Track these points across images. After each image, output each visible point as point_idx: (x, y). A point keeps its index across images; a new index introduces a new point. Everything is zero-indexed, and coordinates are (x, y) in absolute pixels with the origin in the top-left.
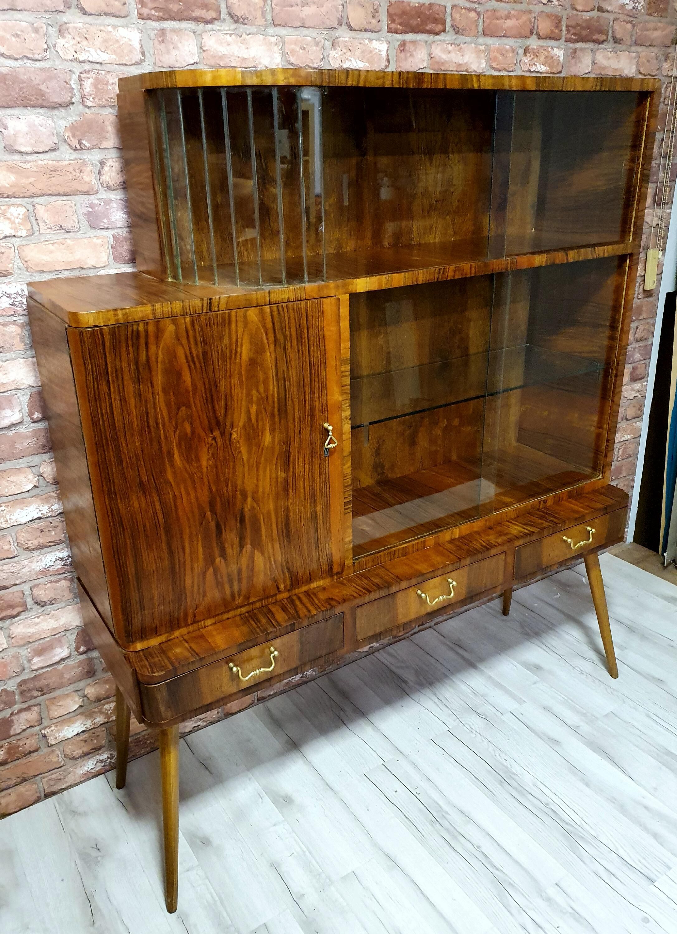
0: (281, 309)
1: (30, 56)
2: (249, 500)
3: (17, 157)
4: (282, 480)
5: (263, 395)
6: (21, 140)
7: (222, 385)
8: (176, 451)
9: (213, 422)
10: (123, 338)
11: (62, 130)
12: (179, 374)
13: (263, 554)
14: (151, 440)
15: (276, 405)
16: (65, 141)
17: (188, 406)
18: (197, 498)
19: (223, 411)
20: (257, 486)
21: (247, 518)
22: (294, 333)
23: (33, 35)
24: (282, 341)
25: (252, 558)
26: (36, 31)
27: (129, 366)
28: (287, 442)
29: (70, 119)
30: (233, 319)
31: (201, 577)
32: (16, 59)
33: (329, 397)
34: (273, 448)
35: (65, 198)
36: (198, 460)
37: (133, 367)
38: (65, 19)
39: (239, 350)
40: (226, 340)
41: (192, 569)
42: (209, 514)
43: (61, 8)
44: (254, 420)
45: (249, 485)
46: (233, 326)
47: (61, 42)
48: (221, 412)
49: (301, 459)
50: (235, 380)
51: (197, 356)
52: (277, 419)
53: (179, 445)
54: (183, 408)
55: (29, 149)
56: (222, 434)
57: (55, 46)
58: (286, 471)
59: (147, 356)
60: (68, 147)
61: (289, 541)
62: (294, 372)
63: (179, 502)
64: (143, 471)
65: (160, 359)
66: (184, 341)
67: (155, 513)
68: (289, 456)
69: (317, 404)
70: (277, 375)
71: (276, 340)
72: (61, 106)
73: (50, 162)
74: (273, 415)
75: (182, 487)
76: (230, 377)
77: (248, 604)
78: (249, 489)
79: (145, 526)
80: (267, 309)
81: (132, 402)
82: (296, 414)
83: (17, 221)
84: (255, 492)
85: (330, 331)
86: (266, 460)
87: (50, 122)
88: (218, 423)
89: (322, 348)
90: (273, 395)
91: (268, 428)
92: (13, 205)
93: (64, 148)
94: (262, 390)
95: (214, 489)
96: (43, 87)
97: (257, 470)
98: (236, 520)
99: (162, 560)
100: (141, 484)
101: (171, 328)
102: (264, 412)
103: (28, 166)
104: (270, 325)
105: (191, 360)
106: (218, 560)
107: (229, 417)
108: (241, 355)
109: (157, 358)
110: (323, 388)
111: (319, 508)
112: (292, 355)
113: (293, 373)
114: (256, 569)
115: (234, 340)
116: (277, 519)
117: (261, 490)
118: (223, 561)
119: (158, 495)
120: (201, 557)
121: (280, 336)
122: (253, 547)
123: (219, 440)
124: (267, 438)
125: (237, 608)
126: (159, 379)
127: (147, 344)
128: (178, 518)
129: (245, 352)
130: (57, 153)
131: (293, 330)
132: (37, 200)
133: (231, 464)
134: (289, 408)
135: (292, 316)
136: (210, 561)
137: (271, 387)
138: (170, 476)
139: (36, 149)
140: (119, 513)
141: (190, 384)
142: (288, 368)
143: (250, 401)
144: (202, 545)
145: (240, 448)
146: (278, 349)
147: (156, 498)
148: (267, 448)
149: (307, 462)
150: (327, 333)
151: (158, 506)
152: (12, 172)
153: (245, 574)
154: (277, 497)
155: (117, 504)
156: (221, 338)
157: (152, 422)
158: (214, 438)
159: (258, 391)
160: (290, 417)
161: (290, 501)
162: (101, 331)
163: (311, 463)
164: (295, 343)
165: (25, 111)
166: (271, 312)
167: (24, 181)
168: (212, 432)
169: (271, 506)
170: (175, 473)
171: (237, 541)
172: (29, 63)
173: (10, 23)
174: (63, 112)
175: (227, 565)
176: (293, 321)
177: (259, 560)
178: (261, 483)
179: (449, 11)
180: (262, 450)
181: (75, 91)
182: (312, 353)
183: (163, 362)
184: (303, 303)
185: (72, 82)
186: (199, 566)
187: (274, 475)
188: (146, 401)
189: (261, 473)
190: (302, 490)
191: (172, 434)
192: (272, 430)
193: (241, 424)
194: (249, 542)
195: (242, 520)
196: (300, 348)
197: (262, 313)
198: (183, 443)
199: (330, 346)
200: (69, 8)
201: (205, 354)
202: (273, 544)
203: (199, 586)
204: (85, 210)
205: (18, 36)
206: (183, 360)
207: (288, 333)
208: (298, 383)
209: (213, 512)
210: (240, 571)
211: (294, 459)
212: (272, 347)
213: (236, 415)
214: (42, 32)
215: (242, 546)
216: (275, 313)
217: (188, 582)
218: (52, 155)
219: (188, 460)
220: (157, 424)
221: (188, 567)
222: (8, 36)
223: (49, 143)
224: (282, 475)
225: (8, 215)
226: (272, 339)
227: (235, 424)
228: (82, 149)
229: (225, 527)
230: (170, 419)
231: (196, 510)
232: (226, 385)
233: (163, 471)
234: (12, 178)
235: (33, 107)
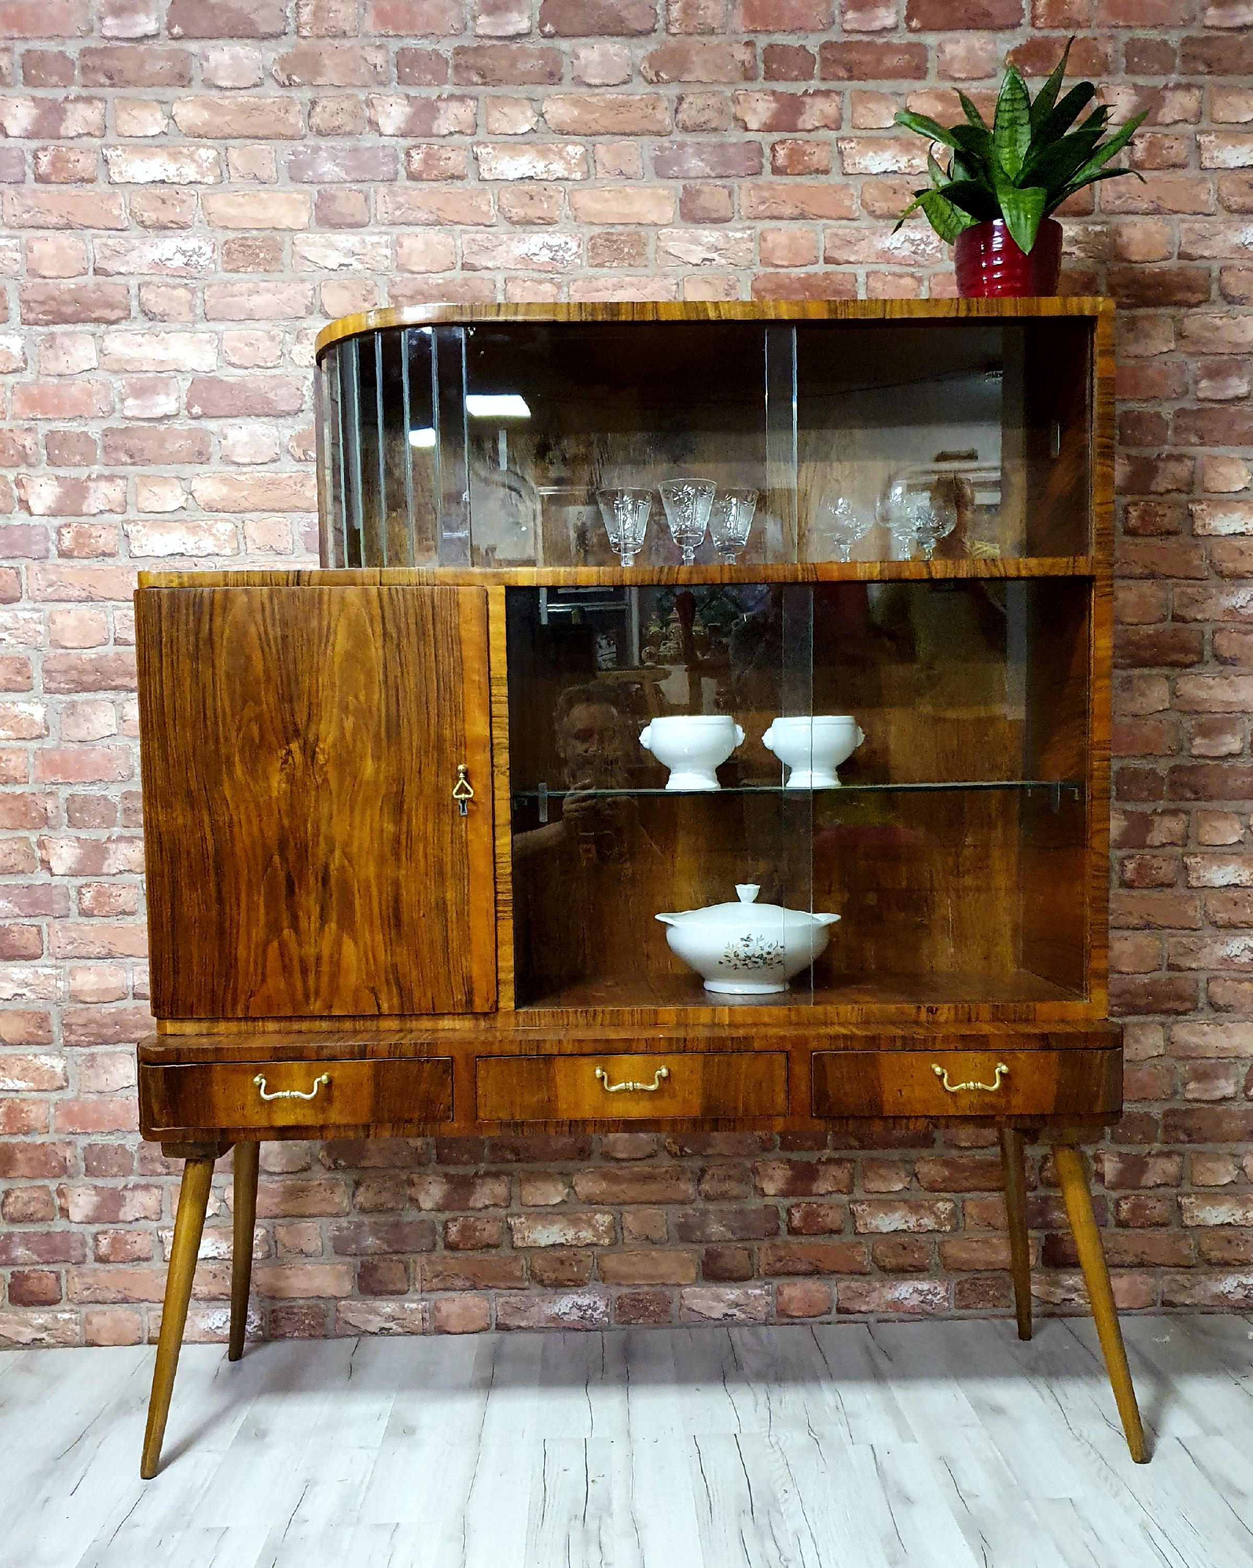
0: (394, 593)
1: (262, 364)
2: (337, 854)
3: (232, 468)
4: (391, 836)
5: (365, 706)
6: (239, 450)
7: (306, 682)
8: (237, 759)
9: (291, 728)
10: (183, 605)
11: (285, 440)
12: (249, 658)
13: (356, 943)
14: (206, 738)
15: (383, 722)
16: (288, 452)
17: (258, 702)
18: (261, 831)
19: (305, 718)
20: (350, 836)
21: (333, 881)
22: (413, 627)
23: (268, 343)
24: (395, 636)
25: (338, 943)
26: (273, 339)
27: (187, 636)
28: (400, 780)
29: (297, 427)
30: (326, 598)
31: (260, 950)
32: (246, 368)
33: (467, 726)
34: (376, 783)
35: (280, 514)
36: (267, 778)
37: (192, 639)
38: (305, 325)
39: (332, 638)
40: (314, 623)
41: (249, 934)
42: (277, 859)
43: (302, 314)
44: (348, 737)
45: (339, 829)
46: (325, 607)
47: (297, 348)
48: (301, 719)
49: (421, 811)
50: (323, 679)
51: (276, 638)
52: (384, 743)
53: (242, 751)
54: (251, 703)
55: (247, 460)
56: (303, 750)
57: (290, 352)
58: (397, 822)
59: (210, 629)
60: (290, 458)
61: (399, 933)
62: (412, 679)
63: (236, 830)
64: (192, 774)
65: (225, 635)
66: (259, 617)
67: (203, 839)
68: (402, 803)
69: (447, 733)
70: (386, 682)
71: (385, 634)
72: (289, 414)
73: (268, 474)
74: (377, 736)
75: (242, 808)
76: (318, 670)
77: (331, 1018)
78: (339, 838)
79: (189, 853)
80: (373, 590)
81: (188, 683)
82: (414, 744)
83: (223, 538)
84: (347, 844)
85: (470, 631)
86: (367, 800)
87: (274, 430)
88: (297, 733)
89: (457, 654)
90: (379, 710)
91: (369, 755)
92: (221, 520)
93: (286, 459)
94: (362, 698)
95: (286, 822)
96: (271, 395)
97: (352, 812)
98: (317, 879)
99: (208, 909)
100: (189, 793)
101: (244, 598)
102: (364, 730)
103: (242, 478)
104: (377, 611)
105: (264, 640)
106: (286, 932)
107: (313, 727)
108: (333, 645)
109: (222, 633)
110: (458, 712)
111: (450, 895)
112: (410, 657)
113: (411, 682)
114: (344, 963)
115: (325, 623)
116: (380, 894)
117: (356, 844)
118: (293, 936)
119: (210, 815)
120: (262, 919)
121: (391, 628)
122: (341, 928)
123: (298, 757)
124: (369, 768)
125: (314, 1018)
126: (222, 663)
127: (211, 615)
128: (233, 854)
129: (341, 642)
130: (278, 464)
131: (412, 620)
132: (248, 515)
133: (313, 793)
134: (405, 733)
135: (410, 603)
136: (274, 928)
137: (376, 697)
138: (228, 793)
139: (255, 460)
140: (158, 827)
141: (261, 674)
142: (402, 673)
143: (345, 709)
144: (265, 900)
145: (326, 773)
146: (388, 644)
147: (206, 818)
148: (368, 783)
149: (430, 817)
150: (464, 634)
151: (208, 830)
152: (225, 485)
153: (325, 968)
154: (381, 861)
155: (157, 813)
156: (307, 620)
157: (209, 713)
158: (289, 752)
159: (356, 697)
160: (406, 745)
161: (403, 872)
162: (159, 593)
163: (439, 823)
164: (414, 639)
165: (249, 419)
166: (380, 594)
167: (236, 495)
168: (288, 744)
169: (370, 870)
170: (234, 788)
171: (316, 911)
172: (258, 371)
173: (245, 333)
174: (290, 420)
175: (300, 945)
176: (411, 611)
177: (349, 950)
178: (356, 833)
179: (861, 279)
180: (360, 785)
181: (307, 398)
182: (440, 658)
183: (229, 640)
184: (427, 589)
185: (304, 389)
186: (258, 933)
187: (376, 826)
188: (204, 687)
189: (357, 820)
190: (422, 861)
191: (234, 734)
192: (377, 758)
193: (330, 739)
194: (334, 916)
195: (325, 881)
196: (422, 648)
197: (366, 593)
198: (247, 748)
199: (470, 652)
200: (312, 313)
201: (284, 638)
202: (371, 931)
203: (256, 963)
204: (303, 529)
205: (252, 345)
206: (256, 643)
207: (403, 626)
208: (418, 698)
209: (284, 859)
210: (318, 959)
211: (410, 809)
212: (380, 643)
213: (323, 727)
214: (278, 339)
215: (323, 918)
216: (386, 598)
217: (242, 952)
218: (272, 466)
219: (252, 772)
220: (216, 717)
221: (243, 930)
222: (242, 345)
223: (270, 454)
224: (390, 828)
225: (214, 531)
226: (379, 629)
227: (322, 736)
228: (306, 460)
229: (300, 884)
230: (233, 715)
231: (259, 850)
232: (311, 683)
233: (218, 783)
234: (225, 490)
235: (258, 416)
